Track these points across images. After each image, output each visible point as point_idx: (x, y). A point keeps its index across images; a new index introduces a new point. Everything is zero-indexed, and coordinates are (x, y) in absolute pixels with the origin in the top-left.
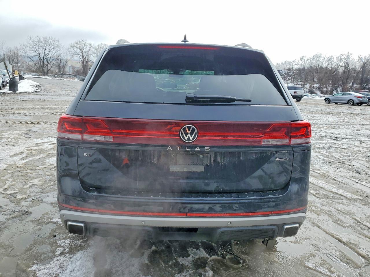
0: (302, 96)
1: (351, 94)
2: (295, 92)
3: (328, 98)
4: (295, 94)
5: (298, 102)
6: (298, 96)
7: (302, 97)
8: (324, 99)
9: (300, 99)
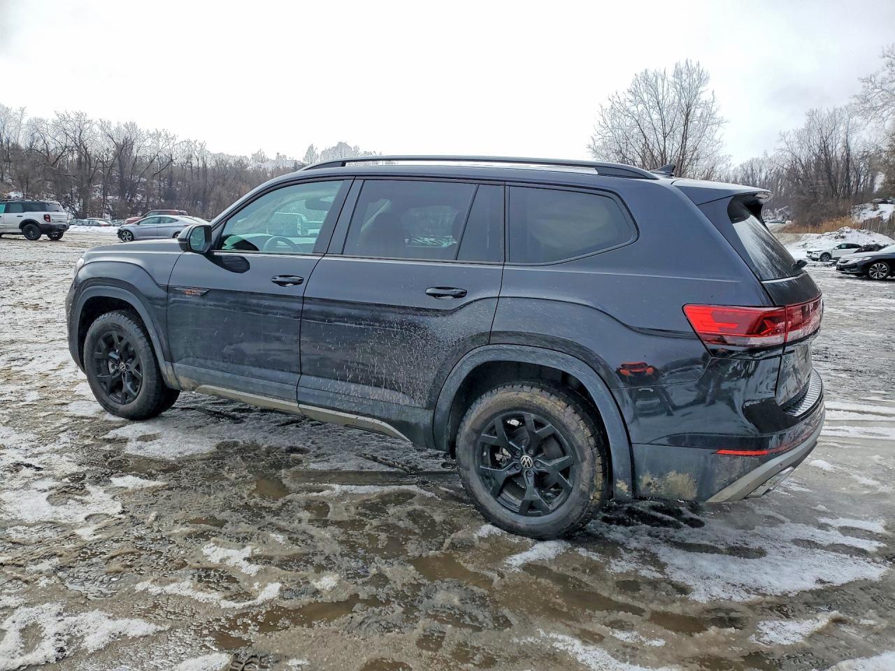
0: (64, 225)
1: (177, 221)
2: (46, 217)
3: (127, 231)
4: (47, 223)
5: (53, 243)
6: (54, 226)
7: (66, 227)
8: (117, 232)
9: (60, 235)
